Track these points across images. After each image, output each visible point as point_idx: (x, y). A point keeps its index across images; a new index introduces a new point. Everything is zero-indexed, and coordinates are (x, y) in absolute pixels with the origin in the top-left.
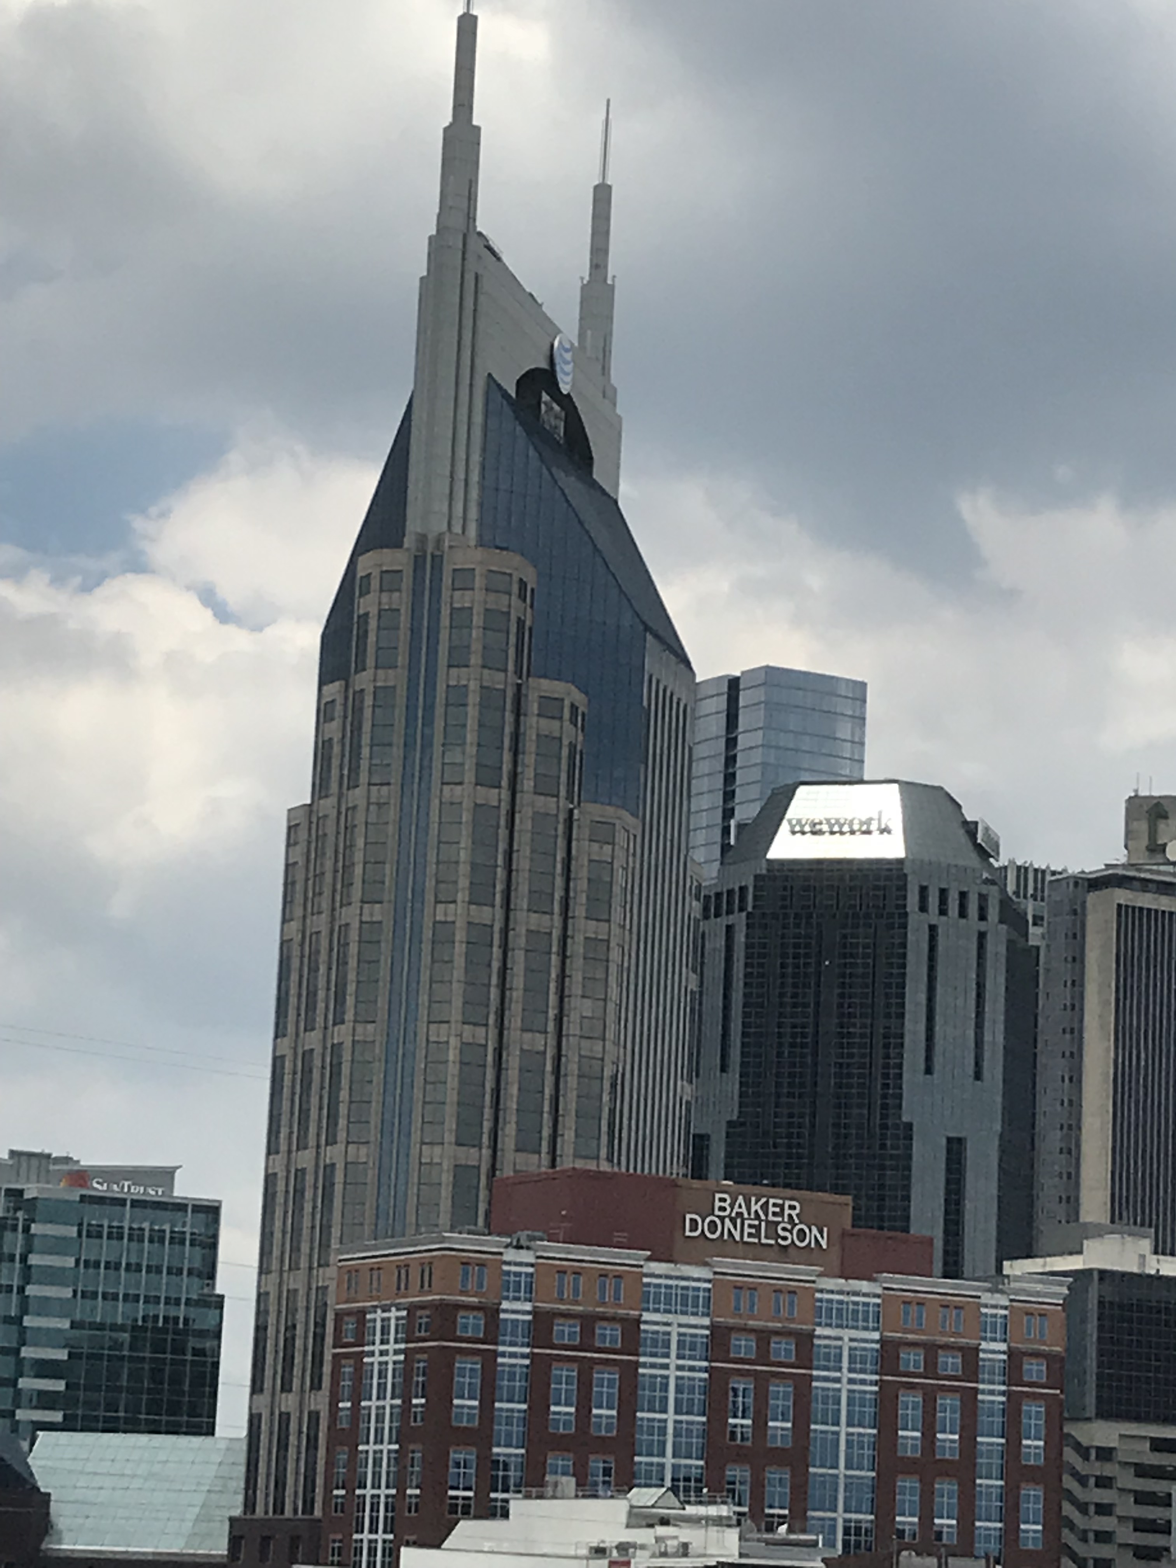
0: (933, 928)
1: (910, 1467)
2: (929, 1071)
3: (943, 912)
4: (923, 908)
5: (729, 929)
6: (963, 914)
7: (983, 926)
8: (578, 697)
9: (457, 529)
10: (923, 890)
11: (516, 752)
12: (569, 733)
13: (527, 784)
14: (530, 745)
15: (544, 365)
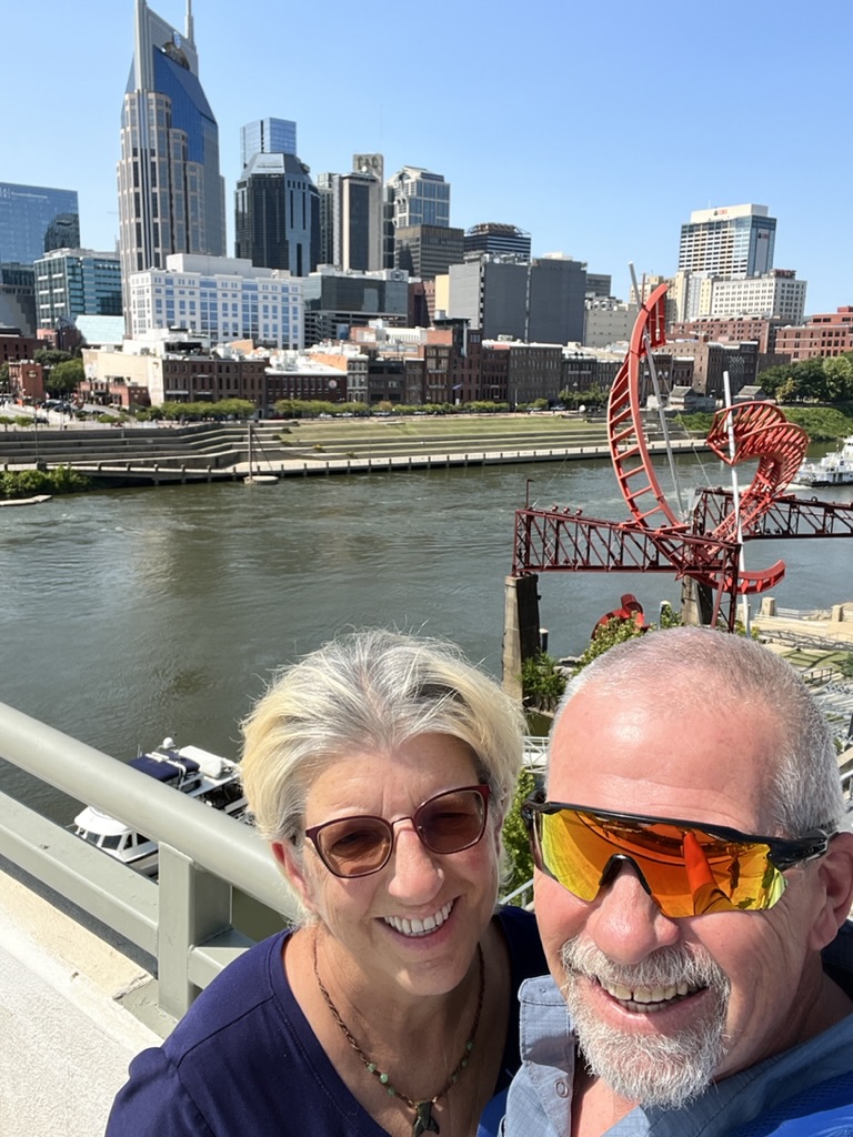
0: (292, 192)
2: (292, 227)
3: (294, 187)
4: (289, 186)
6: (299, 188)
8: (183, 133)
9: (148, 87)
10: (289, 182)
11: (169, 148)
12: (182, 143)
13: (172, 156)
14: (171, 146)
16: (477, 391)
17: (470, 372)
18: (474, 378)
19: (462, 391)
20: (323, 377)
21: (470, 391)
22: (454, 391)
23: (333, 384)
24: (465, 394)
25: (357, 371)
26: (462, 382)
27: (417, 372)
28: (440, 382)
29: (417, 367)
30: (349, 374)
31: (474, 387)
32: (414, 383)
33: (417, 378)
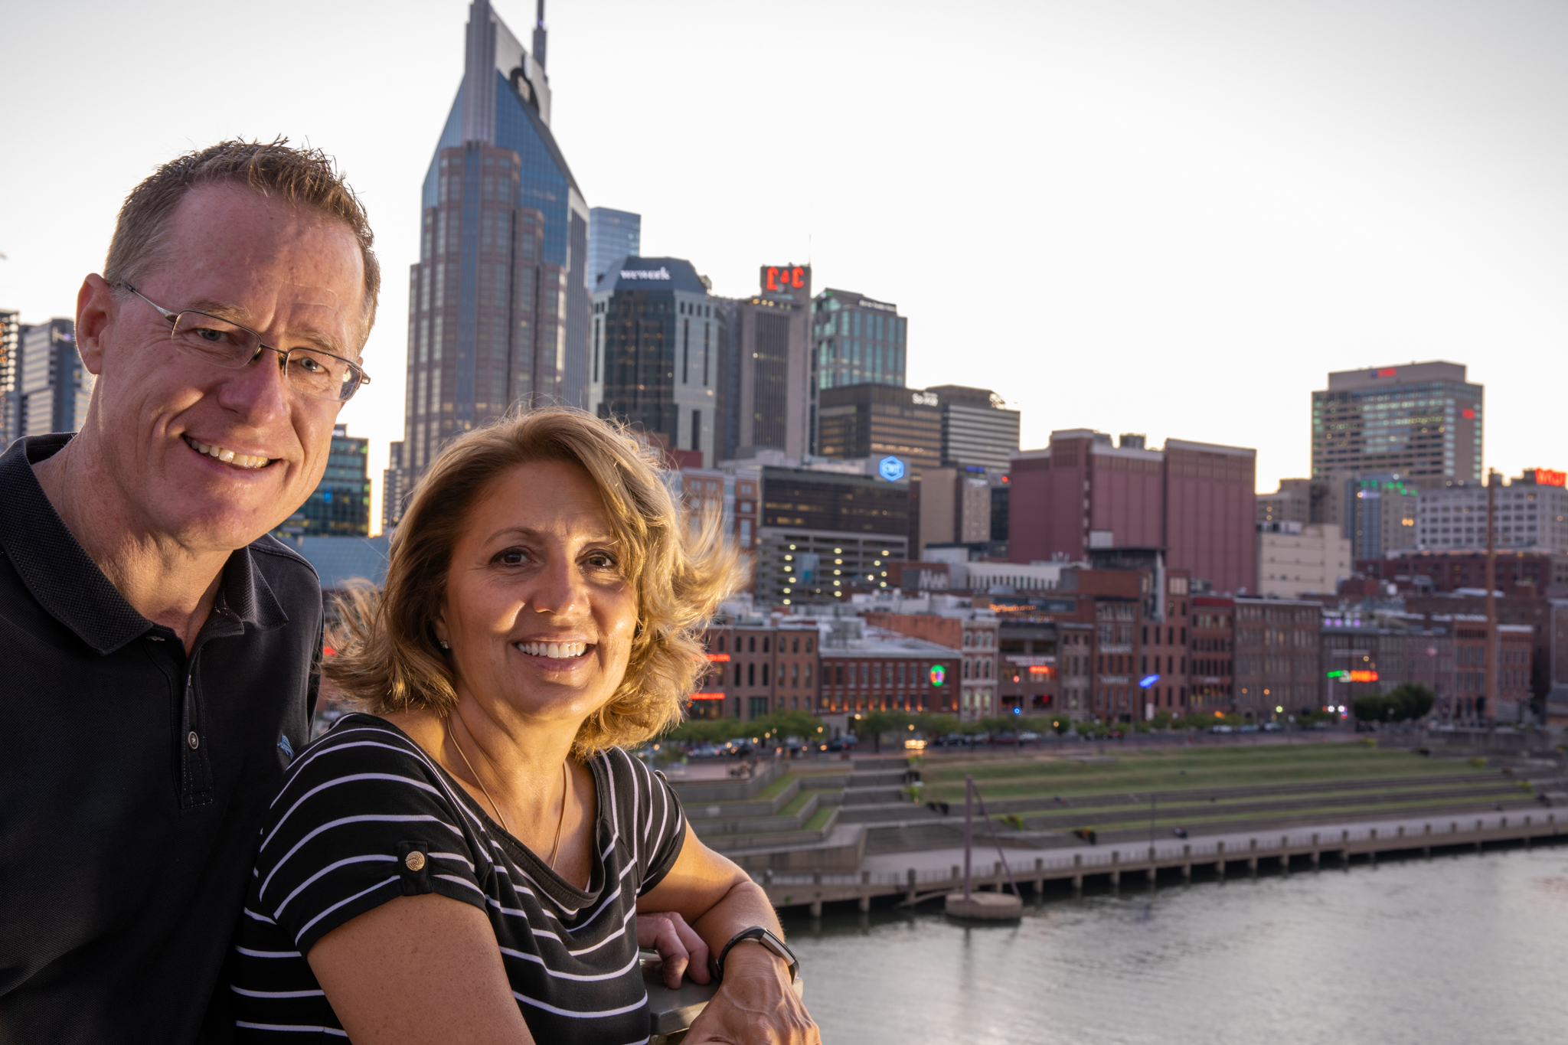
0: (687, 322)
2: (685, 380)
3: (691, 312)
4: (682, 310)
6: (699, 314)
7: (708, 320)
9: (486, 138)
10: (682, 305)
11: (514, 239)
12: (536, 232)
13: (519, 252)
14: (518, 236)
15: (519, 66)
16: (1182, 689)
17: (1171, 650)
18: (1176, 664)
19: (1157, 691)
20: (920, 662)
21: (1170, 689)
22: (1144, 689)
23: (937, 675)
24: (1164, 696)
25: (979, 649)
26: (1157, 671)
27: (1081, 650)
28: (1120, 672)
29: (1081, 641)
30: (967, 654)
31: (1178, 680)
32: (1076, 673)
33: (1081, 663)
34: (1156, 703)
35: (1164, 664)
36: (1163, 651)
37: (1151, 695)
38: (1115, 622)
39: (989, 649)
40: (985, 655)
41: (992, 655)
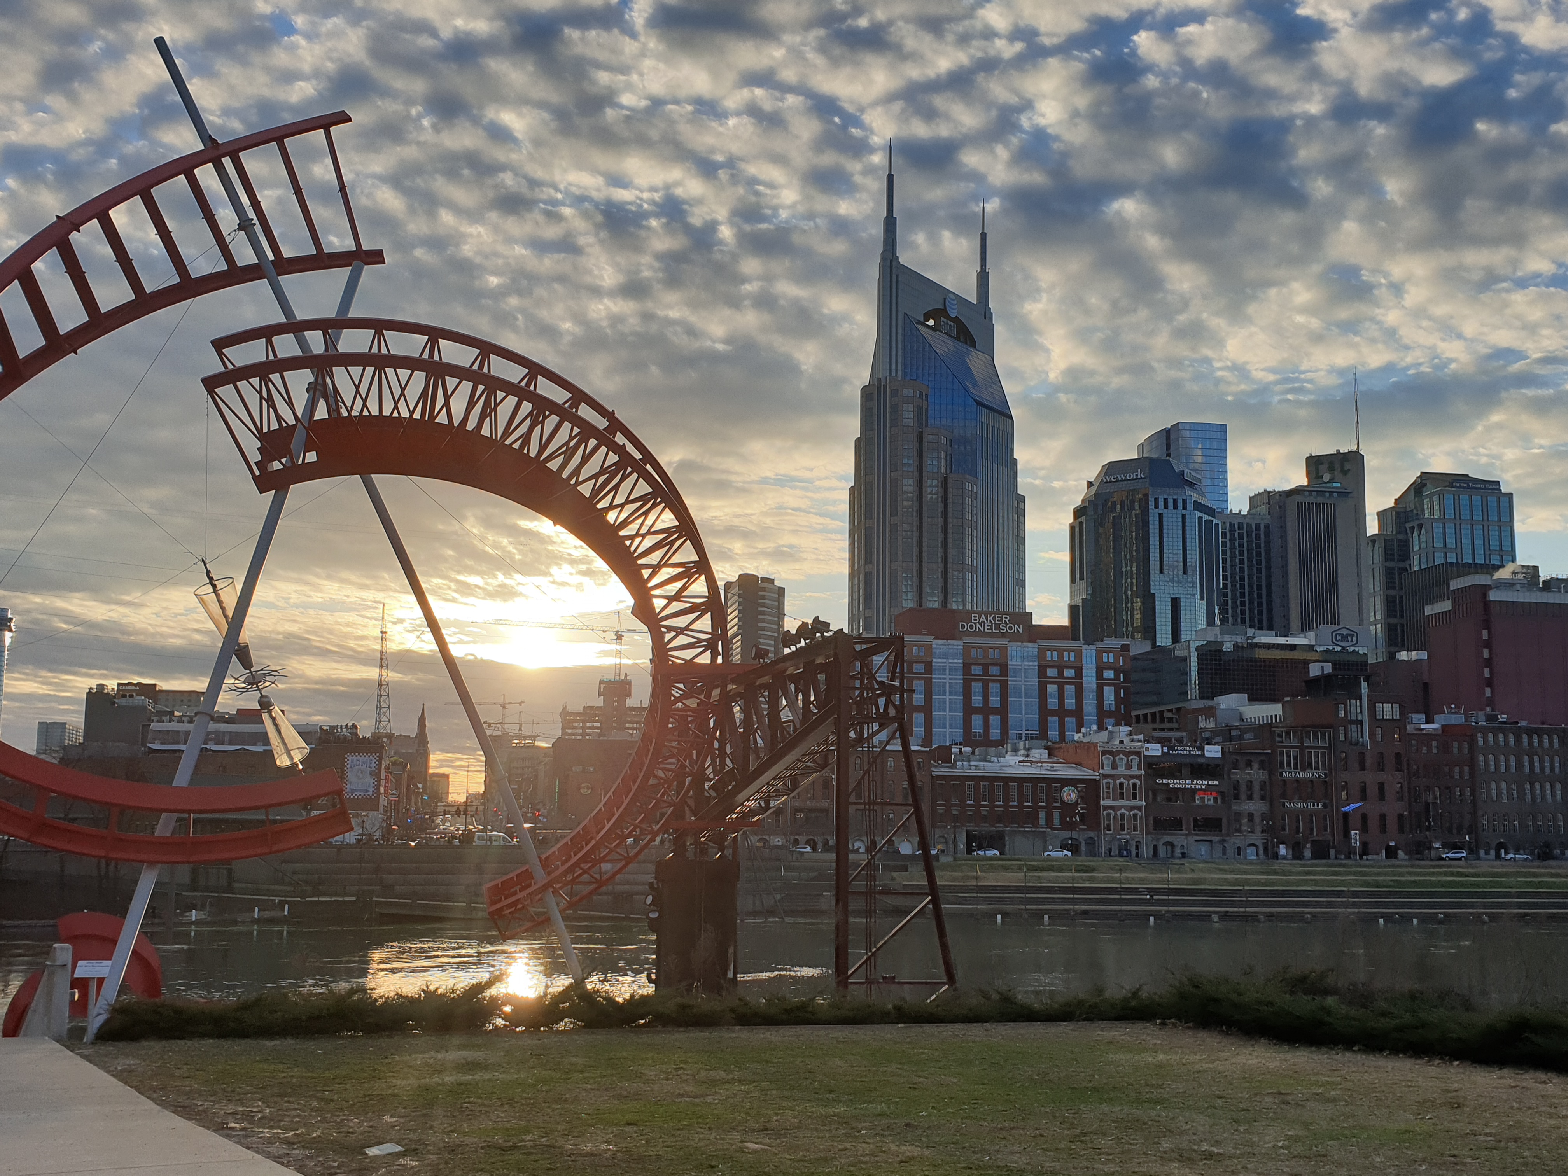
0: (1160, 515)
1: (1053, 713)
2: (1162, 571)
3: (1166, 507)
5: (1081, 524)
6: (1175, 507)
7: (1184, 512)
8: (947, 434)
9: (894, 374)
10: (1156, 500)
13: (925, 467)
14: (924, 453)
15: (942, 307)
16: (1400, 816)
17: (1382, 777)
18: (1391, 792)
19: (1364, 817)
20: (1049, 781)
21: (1383, 817)
22: (1346, 815)
23: (1070, 795)
24: (1374, 823)
25: (1121, 770)
26: (1363, 797)
27: (1256, 774)
28: (1311, 797)
29: (1256, 766)
30: (1105, 776)
31: (1394, 808)
32: (1250, 798)
33: (1256, 787)
34: (1364, 829)
35: (1372, 791)
36: (1371, 778)
37: (1355, 821)
38: (1302, 748)
39: (1135, 771)
40: (1132, 777)
41: (1138, 777)
